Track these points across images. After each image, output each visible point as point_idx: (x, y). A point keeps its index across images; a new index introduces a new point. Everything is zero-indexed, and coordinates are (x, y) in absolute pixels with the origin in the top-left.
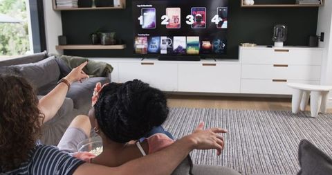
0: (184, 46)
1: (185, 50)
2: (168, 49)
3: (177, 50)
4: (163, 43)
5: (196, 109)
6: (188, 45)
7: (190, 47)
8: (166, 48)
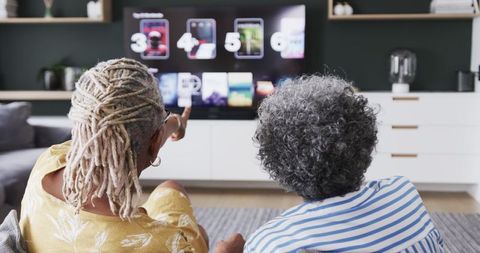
0: (223, 92)
1: (225, 99)
2: (193, 98)
3: (210, 99)
4: (184, 86)
5: (246, 210)
6: (232, 89)
7: (234, 94)
8: (189, 95)
